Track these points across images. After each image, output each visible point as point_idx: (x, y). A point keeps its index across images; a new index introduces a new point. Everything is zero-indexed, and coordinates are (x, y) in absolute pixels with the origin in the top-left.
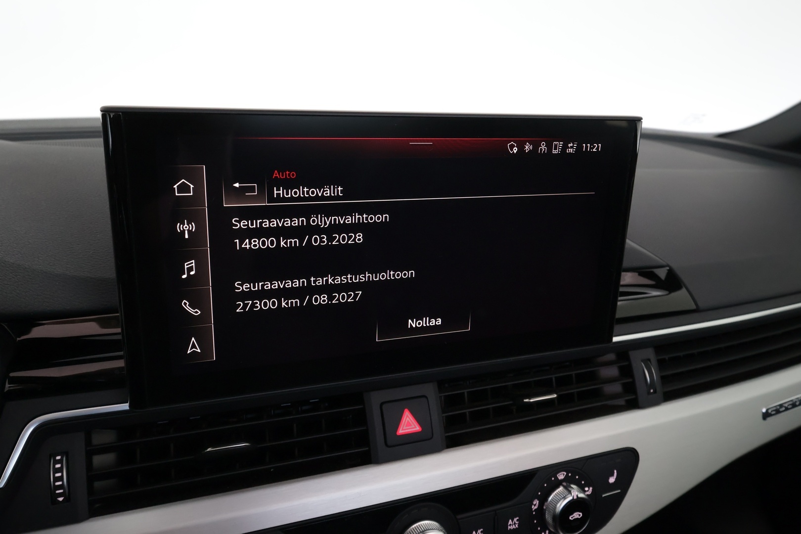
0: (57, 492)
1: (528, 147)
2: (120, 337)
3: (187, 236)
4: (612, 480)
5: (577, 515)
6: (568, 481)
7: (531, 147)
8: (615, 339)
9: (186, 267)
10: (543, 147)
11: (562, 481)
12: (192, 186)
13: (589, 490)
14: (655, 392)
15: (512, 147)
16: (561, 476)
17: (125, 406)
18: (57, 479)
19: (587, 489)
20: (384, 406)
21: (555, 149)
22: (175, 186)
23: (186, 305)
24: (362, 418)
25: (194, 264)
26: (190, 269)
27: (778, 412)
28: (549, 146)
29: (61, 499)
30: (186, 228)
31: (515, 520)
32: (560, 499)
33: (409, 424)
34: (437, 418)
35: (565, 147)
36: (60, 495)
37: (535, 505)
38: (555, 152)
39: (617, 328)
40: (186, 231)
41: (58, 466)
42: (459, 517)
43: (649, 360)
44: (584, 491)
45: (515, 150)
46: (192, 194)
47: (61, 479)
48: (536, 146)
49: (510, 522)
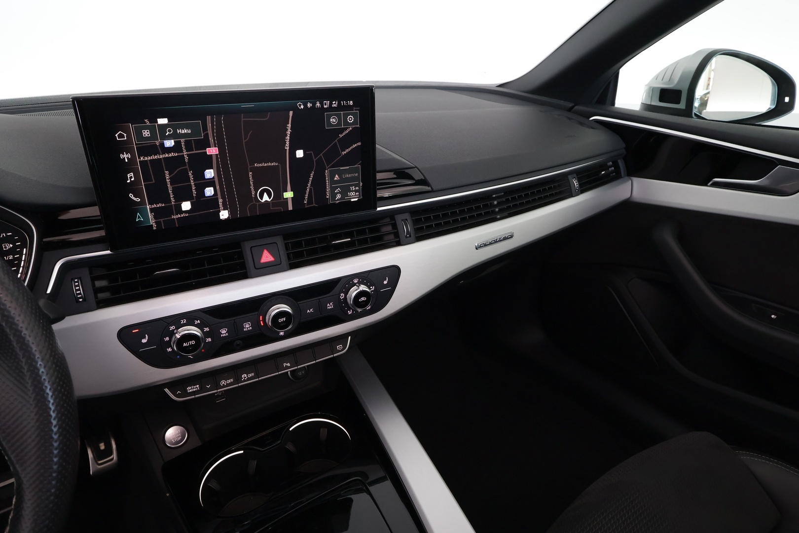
0: (78, 296)
1: (309, 105)
2: (100, 218)
3: (126, 161)
4: (385, 282)
5: (363, 299)
6: (360, 283)
7: (311, 105)
8: (379, 209)
9: (129, 177)
10: (318, 104)
11: (356, 283)
12: (125, 135)
13: (373, 288)
14: (410, 236)
15: (300, 105)
16: (356, 281)
17: (108, 252)
18: (77, 290)
19: (371, 287)
20: (252, 249)
21: (325, 105)
22: (116, 135)
23: (131, 196)
24: (241, 255)
25: (132, 175)
26: (131, 178)
27: (485, 245)
28: (322, 104)
29: (81, 300)
30: (125, 156)
31: (331, 304)
32: (354, 292)
33: (267, 257)
34: (283, 253)
35: (331, 104)
36: (80, 298)
37: (342, 296)
38: (325, 107)
39: (379, 203)
40: (126, 158)
41: (77, 284)
42: (298, 303)
43: (407, 220)
44: (370, 289)
45: (302, 107)
46: (126, 139)
47: (79, 290)
48: (314, 104)
49: (328, 305)
